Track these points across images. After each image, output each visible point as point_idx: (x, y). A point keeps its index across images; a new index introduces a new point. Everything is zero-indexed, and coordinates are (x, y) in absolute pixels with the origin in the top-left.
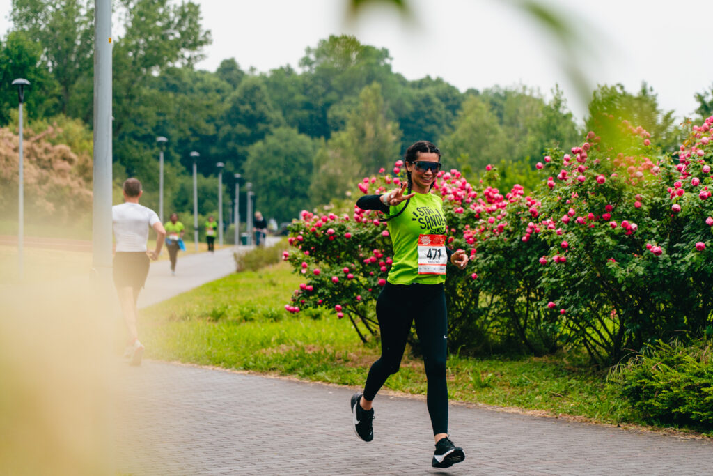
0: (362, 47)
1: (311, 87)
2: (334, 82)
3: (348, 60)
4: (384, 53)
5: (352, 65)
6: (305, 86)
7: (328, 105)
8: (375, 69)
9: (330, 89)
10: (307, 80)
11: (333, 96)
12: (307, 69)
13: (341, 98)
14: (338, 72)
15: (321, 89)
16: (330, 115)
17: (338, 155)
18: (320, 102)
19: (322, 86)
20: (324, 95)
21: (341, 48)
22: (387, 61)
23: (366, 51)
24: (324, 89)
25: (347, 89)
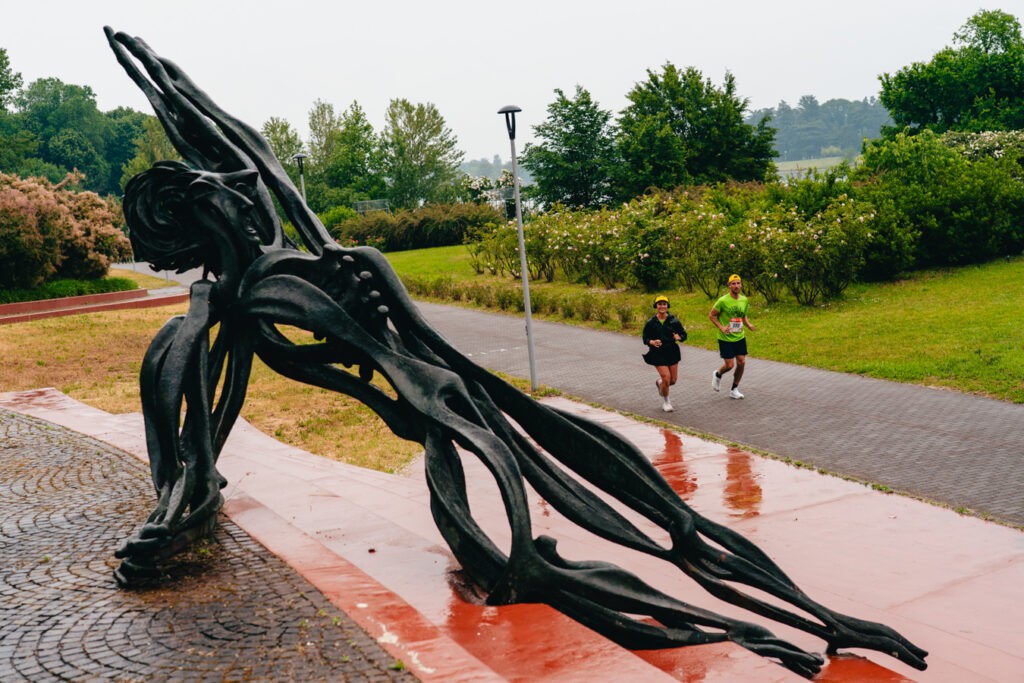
2: (50, 118)
3: (57, 99)
4: (88, 90)
5: (61, 103)
7: (48, 137)
8: (83, 104)
9: (46, 123)
10: (25, 118)
11: (51, 129)
13: (58, 131)
14: (51, 110)
15: (39, 125)
16: (51, 146)
19: (40, 122)
20: (42, 129)
21: (49, 90)
22: (91, 97)
23: (72, 90)
24: (41, 125)
25: (62, 122)
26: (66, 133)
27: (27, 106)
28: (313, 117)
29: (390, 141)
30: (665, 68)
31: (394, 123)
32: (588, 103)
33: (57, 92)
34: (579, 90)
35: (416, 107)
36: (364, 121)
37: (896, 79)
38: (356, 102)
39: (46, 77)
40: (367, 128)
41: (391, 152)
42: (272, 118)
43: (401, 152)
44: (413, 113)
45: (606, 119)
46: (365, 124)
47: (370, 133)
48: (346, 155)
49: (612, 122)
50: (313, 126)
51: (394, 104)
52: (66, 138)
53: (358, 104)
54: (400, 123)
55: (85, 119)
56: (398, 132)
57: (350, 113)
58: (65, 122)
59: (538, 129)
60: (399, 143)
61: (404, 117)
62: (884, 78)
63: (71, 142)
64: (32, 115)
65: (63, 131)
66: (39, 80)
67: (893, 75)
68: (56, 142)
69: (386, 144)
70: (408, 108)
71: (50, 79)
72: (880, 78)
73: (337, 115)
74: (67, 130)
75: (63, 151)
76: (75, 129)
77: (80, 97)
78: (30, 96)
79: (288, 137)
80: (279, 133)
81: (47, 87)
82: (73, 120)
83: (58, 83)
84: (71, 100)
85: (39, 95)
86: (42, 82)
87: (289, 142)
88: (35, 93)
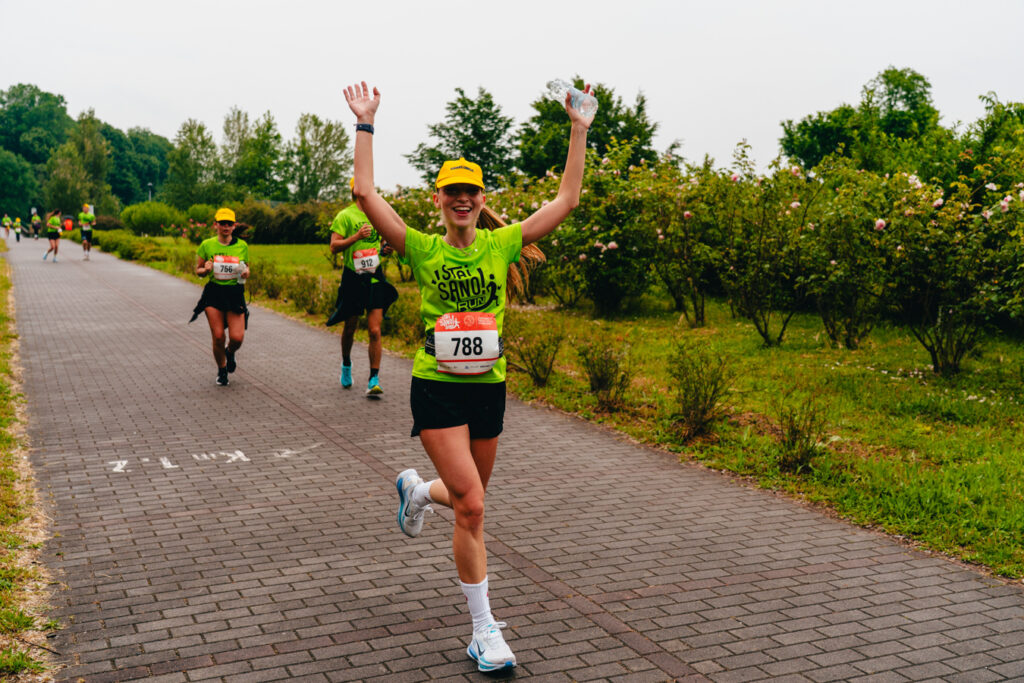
1: (6, 119)
2: (24, 117)
3: (33, 102)
4: (61, 99)
5: (36, 105)
7: (20, 133)
8: (55, 109)
9: (19, 120)
11: (23, 126)
13: (29, 128)
14: (27, 110)
15: (13, 122)
16: (21, 140)
17: (67, 163)
18: (13, 130)
19: (14, 119)
20: (16, 125)
21: (27, 94)
22: (63, 105)
23: (47, 97)
24: (16, 121)
25: (34, 122)
26: (36, 131)
27: (6, 105)
28: (228, 122)
29: (296, 150)
30: (574, 81)
31: (302, 134)
32: (490, 104)
33: (33, 96)
34: (482, 92)
35: (325, 123)
36: (275, 131)
37: (800, 126)
38: (269, 112)
39: (25, 83)
40: (277, 137)
41: (295, 159)
42: (190, 120)
43: (305, 161)
44: (322, 129)
45: (507, 126)
46: (276, 134)
47: (279, 142)
48: (254, 159)
49: (512, 131)
50: (227, 130)
51: (305, 119)
52: (36, 135)
53: (271, 114)
54: (308, 136)
55: (55, 121)
56: (304, 142)
57: (262, 121)
59: (434, 128)
60: (304, 152)
61: (312, 130)
62: (786, 125)
63: (39, 139)
64: (8, 113)
65: (34, 129)
66: (20, 85)
67: (797, 121)
68: (26, 137)
69: (292, 153)
70: (316, 122)
71: (29, 86)
72: (783, 124)
73: (251, 123)
74: (37, 129)
75: (32, 146)
76: (45, 129)
77: (53, 103)
78: (9, 97)
79: (203, 138)
80: (195, 134)
81: (25, 91)
82: (44, 121)
83: (36, 90)
84: (45, 104)
85: (17, 97)
86: (22, 87)
87: (204, 143)
88: (14, 95)
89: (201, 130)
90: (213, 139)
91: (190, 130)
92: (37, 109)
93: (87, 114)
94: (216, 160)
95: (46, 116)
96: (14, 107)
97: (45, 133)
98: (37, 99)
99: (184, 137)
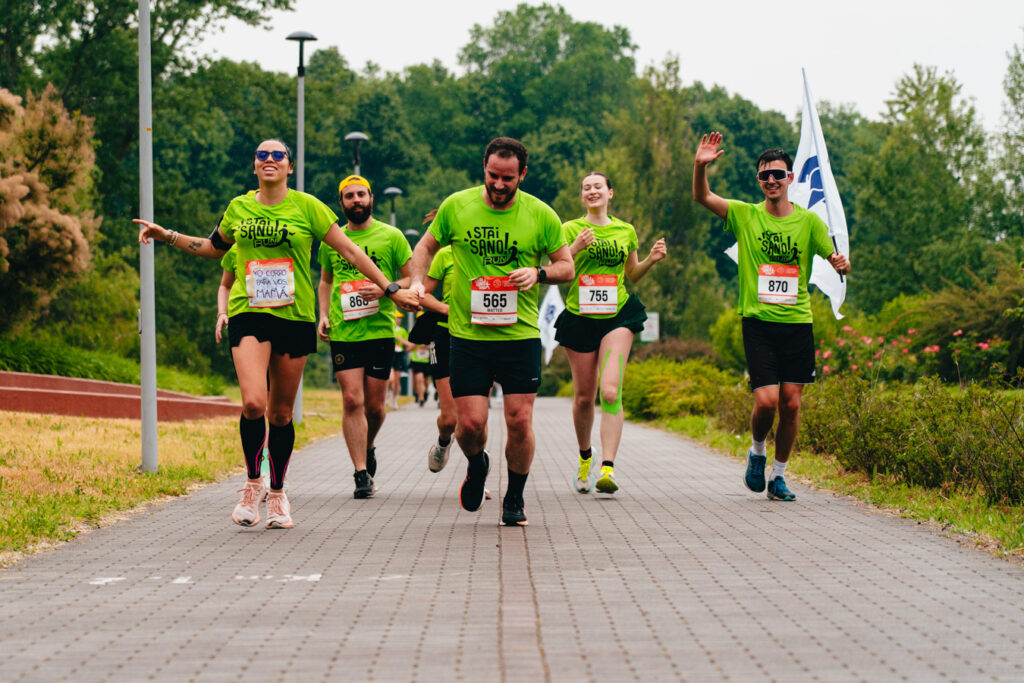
0: (577, 24)
1: (484, 99)
2: (528, 91)
3: (552, 50)
4: (622, 37)
5: (560, 58)
6: (472, 98)
8: (605, 66)
9: (519, 103)
10: (476, 88)
11: (526, 117)
12: (474, 67)
13: (541, 121)
14: (536, 73)
15: (502, 105)
18: (502, 128)
19: (505, 99)
20: (509, 115)
21: (537, 28)
22: (627, 52)
23: (586, 33)
24: (509, 105)
25: (552, 104)
26: (559, 128)
27: (486, 63)
33: (552, 36)
50: (1014, 92)
52: (555, 138)
55: (607, 97)
58: (559, 102)
63: (566, 148)
64: (489, 85)
65: (551, 123)
66: (522, 8)
68: (534, 145)
71: (544, 7)
74: (559, 121)
75: (548, 166)
76: (580, 122)
77: (602, 51)
78: (494, 44)
79: (949, 118)
80: (930, 110)
81: (533, 25)
82: (578, 98)
83: (562, 16)
84: (582, 54)
85: (513, 41)
86: (527, 13)
87: (954, 130)
88: (505, 35)
89: (946, 92)
90: (977, 117)
91: (919, 97)
92: (561, 70)
93: (661, 69)
94: (985, 177)
95: (584, 88)
96: (504, 67)
97: (580, 131)
98: (563, 42)
99: (901, 117)
